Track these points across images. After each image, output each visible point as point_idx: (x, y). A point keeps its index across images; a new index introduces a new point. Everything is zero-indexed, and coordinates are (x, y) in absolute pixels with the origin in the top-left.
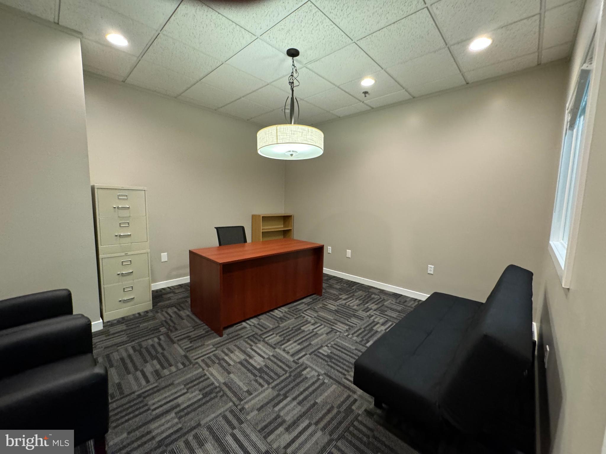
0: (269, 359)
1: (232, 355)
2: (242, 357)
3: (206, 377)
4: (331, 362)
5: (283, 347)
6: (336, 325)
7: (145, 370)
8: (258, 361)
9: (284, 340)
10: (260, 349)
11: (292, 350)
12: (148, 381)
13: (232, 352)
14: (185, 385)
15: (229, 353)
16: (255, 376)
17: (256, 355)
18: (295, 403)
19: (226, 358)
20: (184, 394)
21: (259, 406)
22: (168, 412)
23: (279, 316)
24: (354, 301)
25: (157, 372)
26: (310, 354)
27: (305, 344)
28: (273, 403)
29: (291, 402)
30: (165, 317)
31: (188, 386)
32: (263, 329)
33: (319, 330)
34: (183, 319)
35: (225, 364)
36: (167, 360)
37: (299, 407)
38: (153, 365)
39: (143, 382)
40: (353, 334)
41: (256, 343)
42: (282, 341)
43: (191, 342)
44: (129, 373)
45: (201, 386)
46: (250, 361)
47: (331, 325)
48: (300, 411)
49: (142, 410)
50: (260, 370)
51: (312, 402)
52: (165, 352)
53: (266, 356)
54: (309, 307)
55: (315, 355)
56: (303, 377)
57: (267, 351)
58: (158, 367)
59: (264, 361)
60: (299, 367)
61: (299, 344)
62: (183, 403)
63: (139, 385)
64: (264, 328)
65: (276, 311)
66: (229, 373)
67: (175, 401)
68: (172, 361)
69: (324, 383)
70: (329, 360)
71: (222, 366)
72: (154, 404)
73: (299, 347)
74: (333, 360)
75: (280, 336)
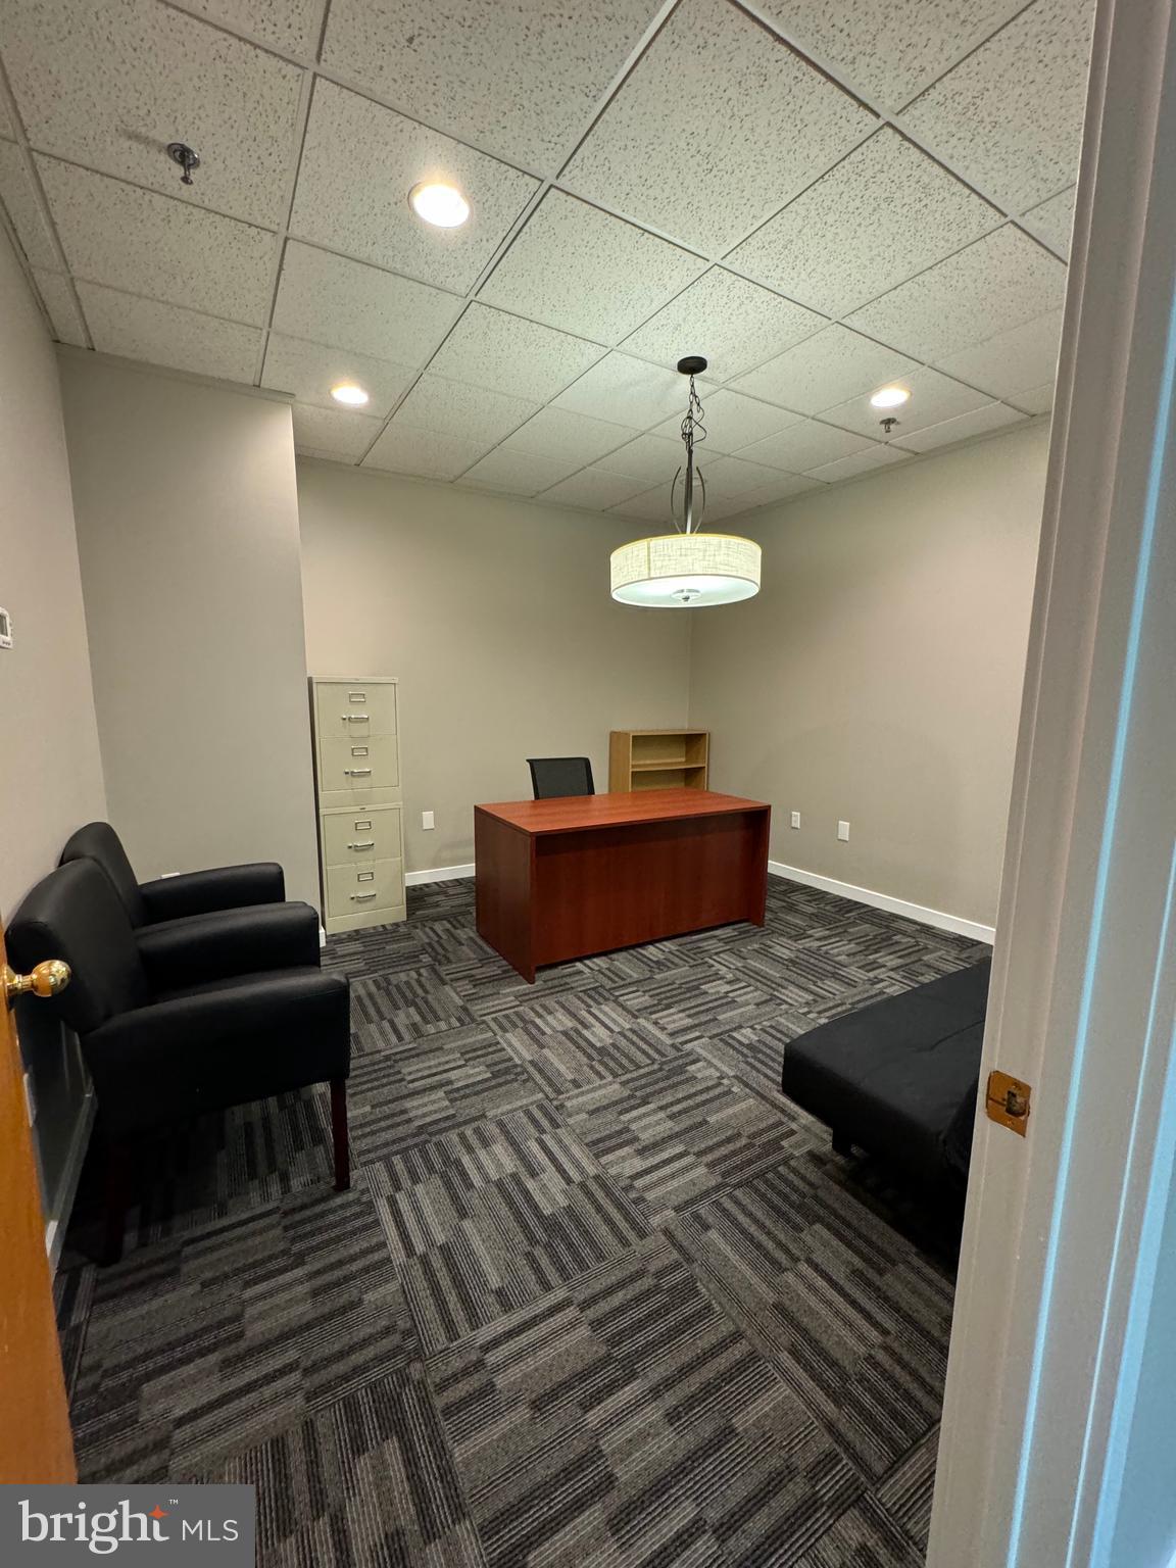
0: (621, 1033)
1: (549, 1018)
2: (569, 1023)
3: (499, 1046)
4: (755, 1058)
5: (654, 1016)
6: (783, 991)
7: (396, 1020)
8: (599, 1035)
9: (659, 1004)
10: (605, 1014)
11: (673, 1026)
12: (400, 1038)
13: (550, 1013)
14: (462, 1054)
15: (544, 1013)
16: (590, 1057)
17: (597, 1024)
18: (662, 1115)
19: (538, 1021)
20: (460, 1067)
21: (592, 1108)
22: (432, 1088)
23: (655, 959)
24: (844, 945)
25: (414, 1026)
26: (710, 1038)
27: (704, 1018)
28: (619, 1108)
29: (655, 1111)
30: (429, 937)
31: (467, 1056)
32: (616, 979)
33: (740, 995)
34: (461, 944)
35: (534, 1031)
36: (434, 1012)
37: (670, 1124)
38: (408, 1016)
39: (394, 1039)
40: (819, 1013)
41: (599, 1004)
42: (654, 1005)
43: (475, 986)
44: (370, 1021)
45: (489, 1059)
46: (585, 1033)
47: (772, 988)
48: (671, 1129)
49: (392, 1079)
50: (602, 1051)
51: (699, 1119)
52: (430, 997)
53: (617, 1029)
54: (728, 947)
55: (721, 1040)
56: (687, 1075)
57: (620, 1020)
58: (417, 1018)
59: (611, 1037)
60: (681, 1057)
61: (689, 1016)
62: (458, 1080)
63: (387, 1041)
64: (620, 977)
65: (651, 948)
66: (542, 1047)
67: (445, 1075)
68: (442, 1014)
69: (729, 1092)
70: (750, 1054)
71: (529, 1033)
72: (410, 1073)
73: (689, 1022)
74: (760, 1056)
75: (651, 996)
